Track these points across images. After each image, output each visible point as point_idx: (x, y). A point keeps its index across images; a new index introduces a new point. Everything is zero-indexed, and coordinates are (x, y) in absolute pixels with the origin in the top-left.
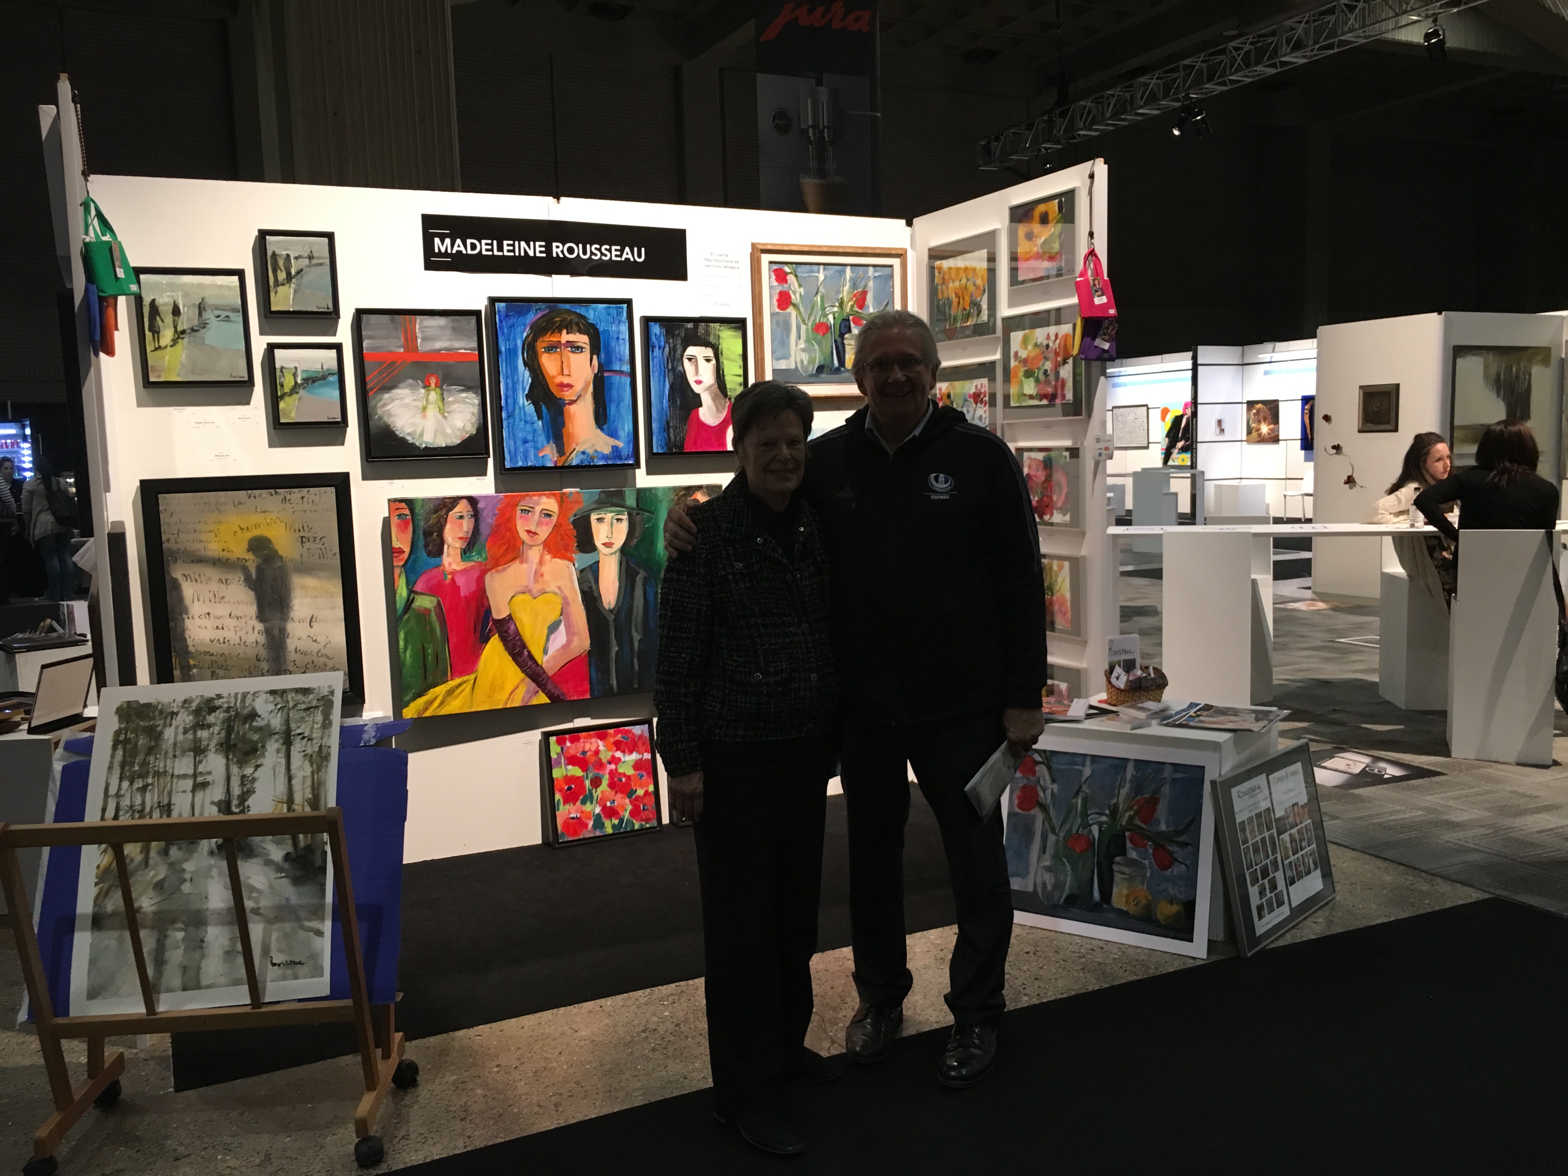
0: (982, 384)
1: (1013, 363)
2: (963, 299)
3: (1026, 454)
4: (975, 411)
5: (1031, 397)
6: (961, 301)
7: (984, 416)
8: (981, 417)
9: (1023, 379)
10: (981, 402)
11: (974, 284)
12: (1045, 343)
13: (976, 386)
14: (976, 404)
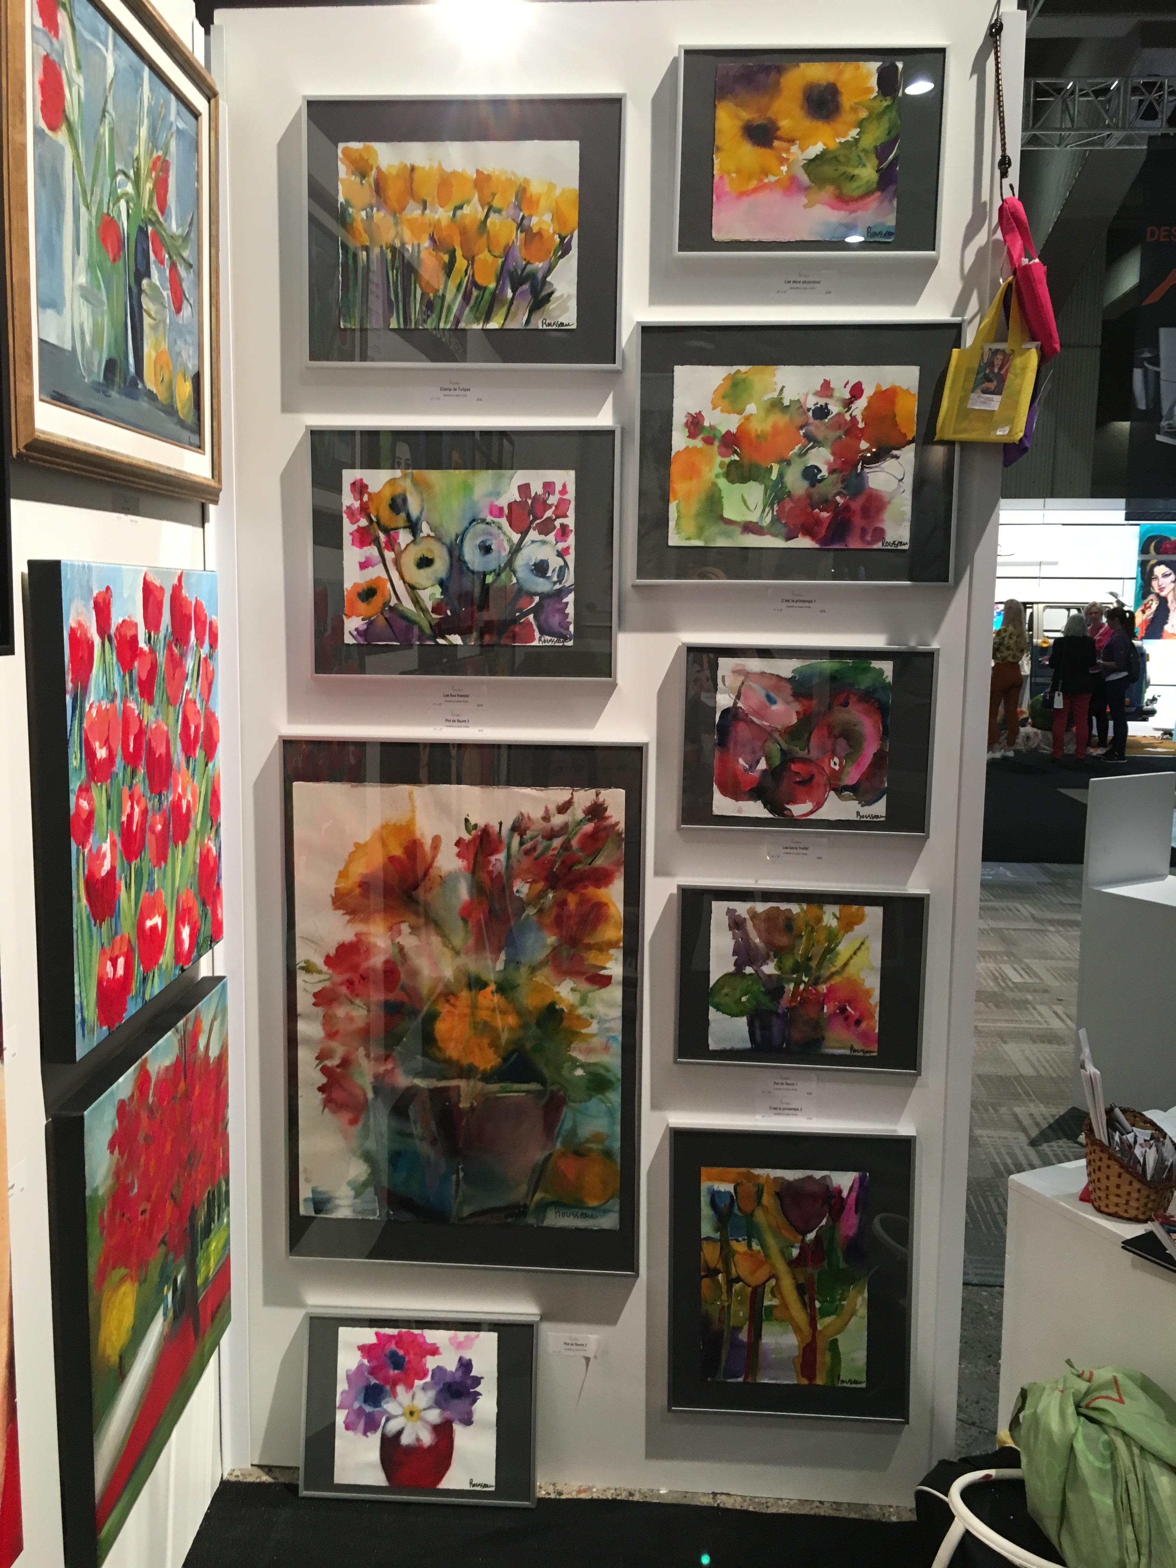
0: (548, 487)
1: (679, 440)
2: (471, 259)
3: (725, 665)
4: (516, 550)
5: (749, 528)
6: (461, 263)
7: (555, 563)
8: (540, 568)
9: (722, 483)
10: (546, 528)
11: (521, 226)
12: (811, 402)
13: (524, 489)
14: (524, 534)
